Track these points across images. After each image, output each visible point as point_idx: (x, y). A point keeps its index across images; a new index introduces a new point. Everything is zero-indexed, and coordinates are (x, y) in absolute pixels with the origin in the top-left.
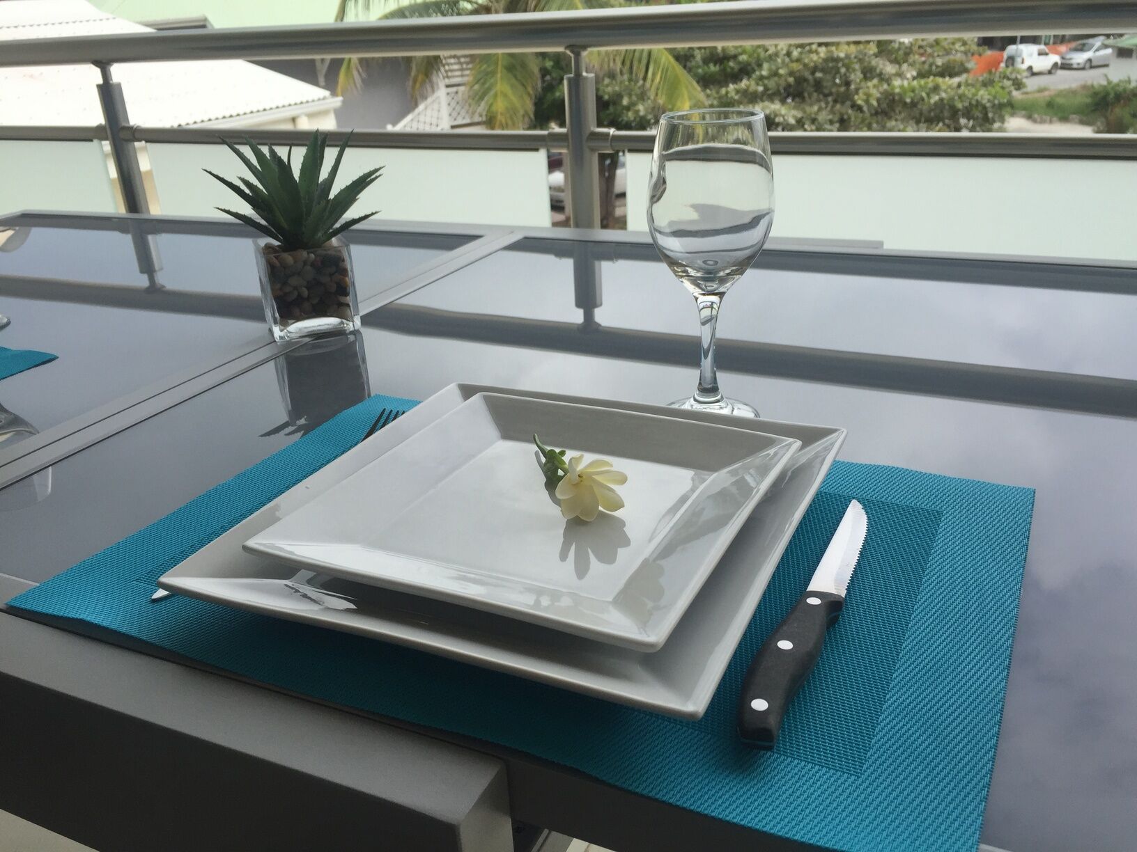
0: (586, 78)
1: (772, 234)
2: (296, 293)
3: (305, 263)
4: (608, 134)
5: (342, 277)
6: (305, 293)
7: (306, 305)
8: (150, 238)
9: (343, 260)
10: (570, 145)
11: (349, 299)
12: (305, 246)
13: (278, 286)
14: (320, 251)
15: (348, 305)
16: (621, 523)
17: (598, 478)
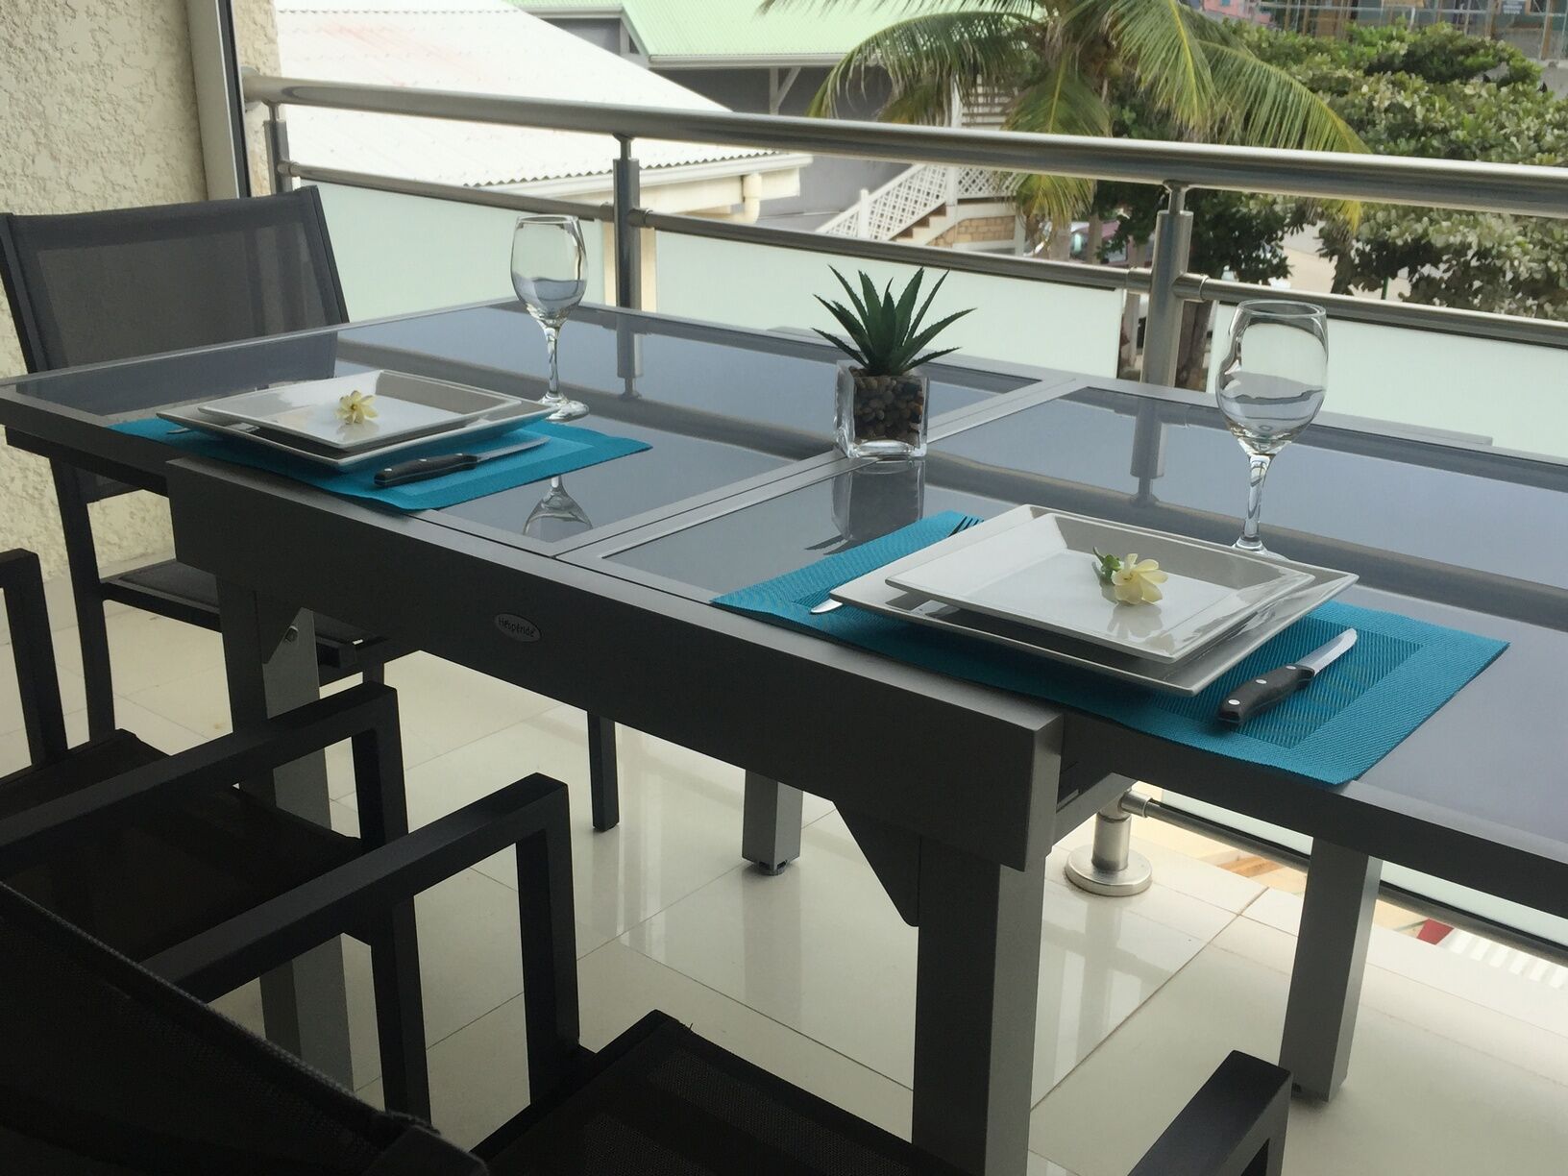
0: (1183, 217)
1: (1322, 409)
2: (874, 415)
3: (887, 388)
4: (1200, 281)
5: (917, 405)
6: (882, 415)
7: (881, 427)
8: (637, 337)
9: (921, 390)
10: (1152, 290)
11: (920, 427)
12: (888, 373)
13: (859, 406)
14: (900, 378)
15: (918, 433)
16: (1159, 611)
17: (1144, 576)
